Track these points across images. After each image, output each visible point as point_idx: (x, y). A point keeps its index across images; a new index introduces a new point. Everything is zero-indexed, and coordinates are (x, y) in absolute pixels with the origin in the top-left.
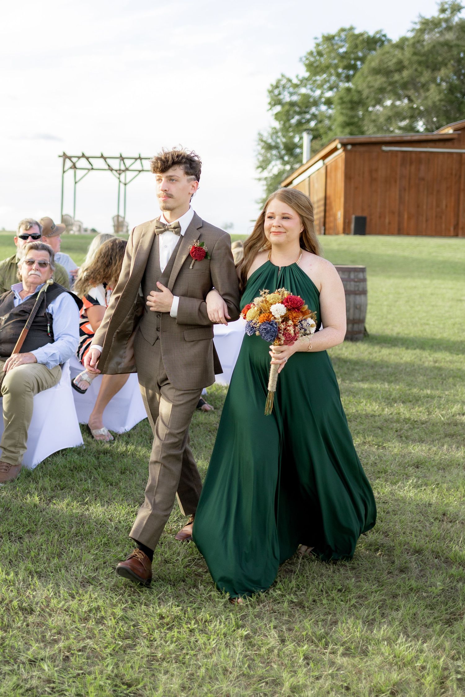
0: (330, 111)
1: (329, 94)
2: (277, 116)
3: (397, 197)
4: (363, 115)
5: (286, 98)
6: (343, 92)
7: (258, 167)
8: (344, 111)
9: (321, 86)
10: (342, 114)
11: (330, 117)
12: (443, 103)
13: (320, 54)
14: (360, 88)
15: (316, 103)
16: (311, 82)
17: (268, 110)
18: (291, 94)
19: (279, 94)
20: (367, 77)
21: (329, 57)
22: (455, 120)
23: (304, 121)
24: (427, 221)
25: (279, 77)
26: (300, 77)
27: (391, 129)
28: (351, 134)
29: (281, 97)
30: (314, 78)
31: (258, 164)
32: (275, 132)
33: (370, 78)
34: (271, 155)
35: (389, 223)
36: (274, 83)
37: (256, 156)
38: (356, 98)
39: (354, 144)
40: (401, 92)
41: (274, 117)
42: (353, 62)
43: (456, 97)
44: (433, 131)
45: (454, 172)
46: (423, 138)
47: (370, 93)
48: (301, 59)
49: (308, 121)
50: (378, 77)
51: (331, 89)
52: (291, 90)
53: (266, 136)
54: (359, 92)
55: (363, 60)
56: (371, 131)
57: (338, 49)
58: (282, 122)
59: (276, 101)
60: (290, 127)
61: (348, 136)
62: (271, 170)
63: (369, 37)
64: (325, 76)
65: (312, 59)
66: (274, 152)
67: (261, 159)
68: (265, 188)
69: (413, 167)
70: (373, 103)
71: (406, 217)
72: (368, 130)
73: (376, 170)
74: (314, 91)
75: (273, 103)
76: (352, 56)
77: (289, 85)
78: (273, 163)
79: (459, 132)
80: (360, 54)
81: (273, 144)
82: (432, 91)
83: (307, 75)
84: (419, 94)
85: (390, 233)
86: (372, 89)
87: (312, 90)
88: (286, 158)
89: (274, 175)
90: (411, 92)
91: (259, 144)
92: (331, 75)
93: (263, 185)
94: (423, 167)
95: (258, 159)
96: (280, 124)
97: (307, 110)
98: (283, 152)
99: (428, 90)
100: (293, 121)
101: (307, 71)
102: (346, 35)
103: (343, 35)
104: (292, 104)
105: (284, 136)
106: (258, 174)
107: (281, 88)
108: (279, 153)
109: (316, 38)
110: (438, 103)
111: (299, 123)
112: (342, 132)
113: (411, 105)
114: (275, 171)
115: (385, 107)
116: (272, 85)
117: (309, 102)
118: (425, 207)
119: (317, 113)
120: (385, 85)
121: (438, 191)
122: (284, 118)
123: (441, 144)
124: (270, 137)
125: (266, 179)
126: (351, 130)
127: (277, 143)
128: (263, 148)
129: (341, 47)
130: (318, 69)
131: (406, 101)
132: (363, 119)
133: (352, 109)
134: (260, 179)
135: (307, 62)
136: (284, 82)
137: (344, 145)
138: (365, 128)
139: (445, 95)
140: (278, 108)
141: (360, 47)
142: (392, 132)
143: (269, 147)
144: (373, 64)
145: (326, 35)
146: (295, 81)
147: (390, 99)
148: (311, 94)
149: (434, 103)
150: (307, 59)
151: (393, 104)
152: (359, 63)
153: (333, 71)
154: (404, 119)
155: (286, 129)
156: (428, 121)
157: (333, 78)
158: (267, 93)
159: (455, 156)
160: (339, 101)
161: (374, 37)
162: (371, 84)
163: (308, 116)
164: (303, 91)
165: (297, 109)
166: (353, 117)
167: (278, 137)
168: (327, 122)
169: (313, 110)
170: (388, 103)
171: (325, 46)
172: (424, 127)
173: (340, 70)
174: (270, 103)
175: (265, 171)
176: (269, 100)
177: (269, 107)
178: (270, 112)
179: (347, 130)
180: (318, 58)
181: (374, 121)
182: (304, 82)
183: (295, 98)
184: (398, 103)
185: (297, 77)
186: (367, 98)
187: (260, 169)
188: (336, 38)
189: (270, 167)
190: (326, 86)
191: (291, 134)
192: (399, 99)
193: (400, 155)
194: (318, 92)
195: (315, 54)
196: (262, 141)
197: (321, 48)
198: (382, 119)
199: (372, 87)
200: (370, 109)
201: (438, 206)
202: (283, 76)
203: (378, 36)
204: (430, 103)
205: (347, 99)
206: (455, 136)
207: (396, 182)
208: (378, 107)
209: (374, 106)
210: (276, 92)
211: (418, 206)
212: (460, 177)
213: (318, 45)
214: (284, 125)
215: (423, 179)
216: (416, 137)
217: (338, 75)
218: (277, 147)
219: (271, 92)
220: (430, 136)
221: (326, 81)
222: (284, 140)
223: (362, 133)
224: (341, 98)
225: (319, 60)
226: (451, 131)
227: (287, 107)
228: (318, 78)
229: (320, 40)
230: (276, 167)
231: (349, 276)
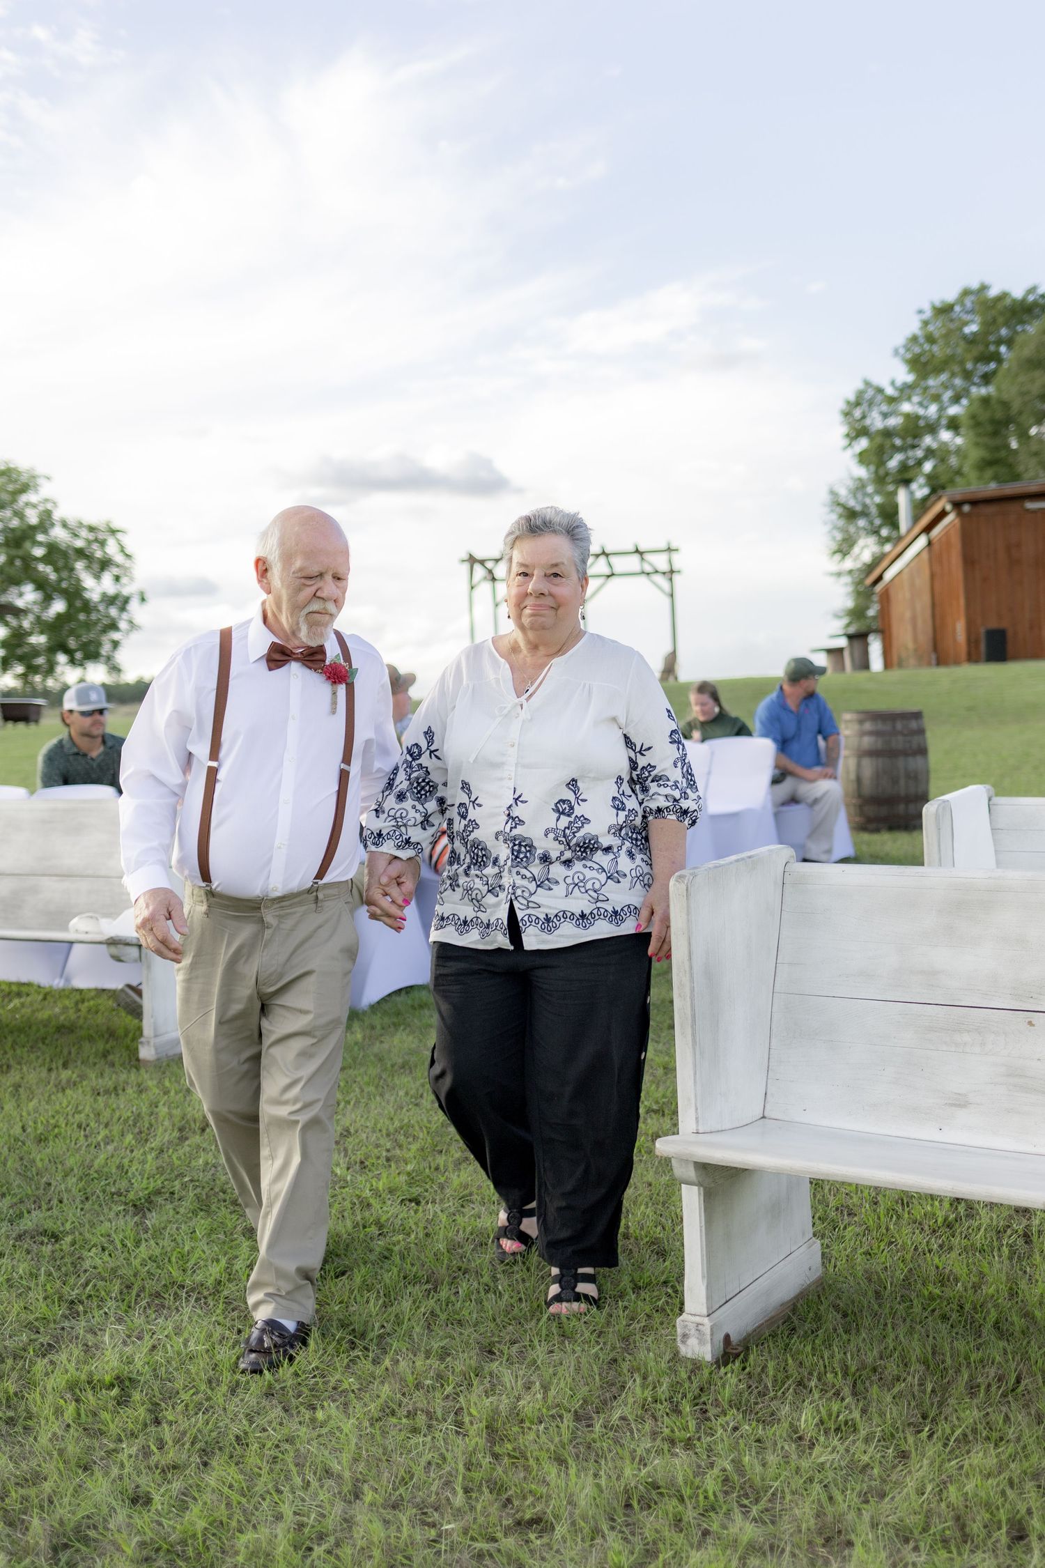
0: (959, 441)
1: (953, 410)
2: (863, 458)
4: (1018, 444)
5: (876, 422)
6: (979, 403)
7: (835, 552)
8: (982, 440)
9: (936, 398)
10: (977, 444)
11: (958, 451)
13: (930, 339)
14: (1005, 397)
15: (932, 429)
16: (918, 390)
17: (845, 448)
18: (885, 416)
19: (864, 417)
20: (1016, 375)
21: (947, 344)
23: (911, 463)
25: (861, 386)
26: (899, 383)
29: (868, 422)
30: (923, 384)
31: (834, 546)
32: (860, 486)
33: (1022, 378)
34: (858, 528)
36: (852, 398)
37: (830, 532)
38: (999, 415)
41: (856, 460)
42: (992, 348)
47: (1025, 403)
48: (896, 352)
49: (920, 463)
50: (1037, 373)
51: (956, 399)
52: (884, 408)
53: (843, 492)
54: (1005, 405)
55: (1009, 342)
56: (1032, 474)
57: (961, 329)
58: (872, 468)
59: (860, 431)
60: (887, 474)
61: (993, 485)
62: (859, 555)
63: (1014, 301)
64: (944, 377)
65: (917, 350)
66: (862, 523)
67: (839, 536)
68: (850, 589)
72: (1026, 470)
74: (926, 408)
75: (854, 435)
76: (992, 338)
77: (879, 398)
78: (861, 542)
80: (1004, 332)
81: (858, 508)
83: (910, 378)
86: (1028, 397)
87: (920, 404)
88: (884, 532)
89: (865, 564)
91: (832, 511)
92: (953, 375)
93: (846, 584)
95: (834, 538)
96: (868, 470)
97: (916, 442)
98: (878, 522)
100: (893, 463)
101: (910, 371)
102: (973, 303)
103: (968, 302)
104: (887, 433)
105: (877, 492)
106: (834, 565)
107: (865, 407)
108: (871, 523)
109: (920, 312)
111: (904, 467)
112: (980, 478)
114: (867, 557)
116: (848, 403)
117: (917, 426)
119: (935, 446)
122: (874, 459)
124: (851, 495)
125: (850, 572)
126: (997, 474)
127: (865, 506)
128: (841, 516)
129: (966, 323)
130: (929, 368)
132: (1018, 452)
133: (995, 434)
134: (839, 574)
135: (909, 356)
136: (870, 393)
138: (1021, 468)
140: (863, 443)
141: (1000, 320)
143: (851, 514)
144: (1027, 352)
145: (938, 304)
146: (890, 391)
148: (921, 412)
150: (908, 350)
152: (1003, 349)
153: (956, 368)
155: (880, 479)
157: (958, 382)
158: (839, 418)
160: (973, 421)
161: (1024, 300)
162: (1025, 388)
163: (919, 453)
164: (906, 407)
165: (898, 442)
166: (997, 449)
167: (865, 495)
168: (953, 461)
169: (928, 440)
171: (939, 324)
173: (969, 366)
174: (848, 435)
175: (847, 557)
176: (844, 429)
177: (846, 442)
178: (849, 452)
179: (989, 473)
180: (927, 347)
181: (1036, 454)
182: (906, 391)
183: (893, 422)
185: (893, 383)
186: (1020, 411)
187: (838, 557)
188: (957, 308)
189: (856, 550)
190: (947, 395)
191: (891, 488)
194: (933, 409)
195: (922, 340)
196: (839, 504)
197: (931, 328)
199: (1028, 393)
200: (1032, 432)
202: (868, 384)
203: (1031, 298)
205: (984, 416)
210: (857, 413)
213: (926, 323)
214: (876, 472)
217: (967, 375)
218: (864, 513)
219: (847, 414)
221: (945, 386)
222: (878, 499)
223: (1016, 477)
224: (973, 417)
225: (930, 351)
227: (878, 440)
228: (931, 382)
229: (928, 314)
230: (866, 549)
231: (894, 727)
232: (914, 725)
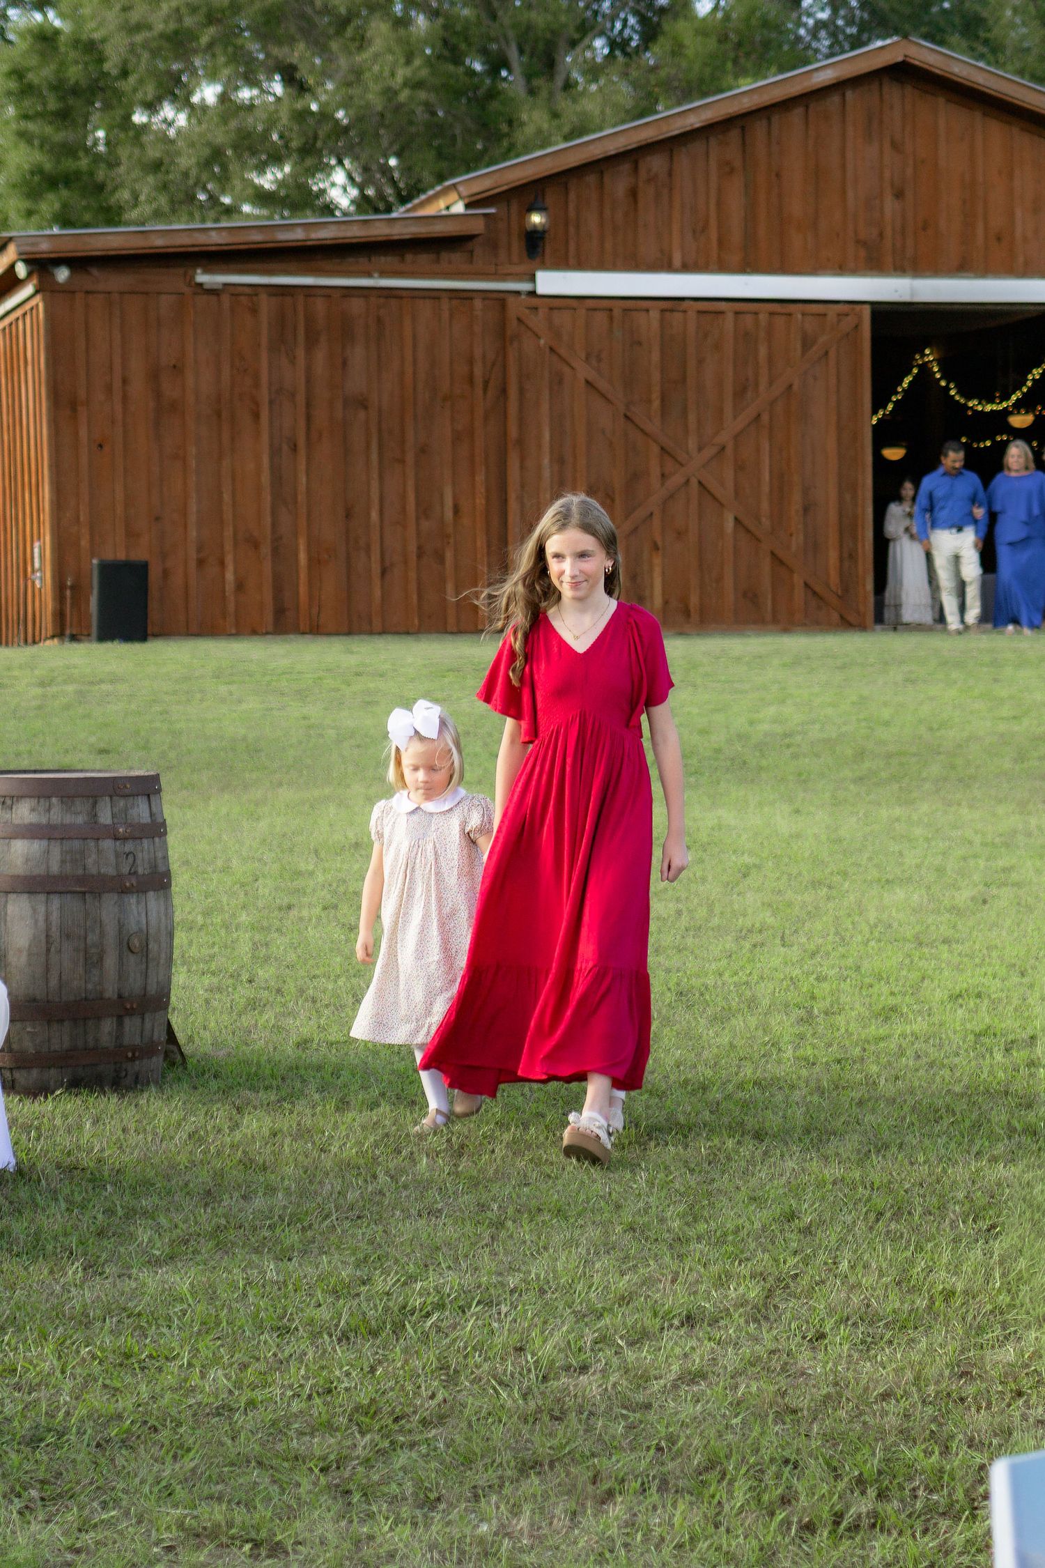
3: (266, 478)
4: (108, 143)
6: (22, 45)
8: (31, 126)
10: (22, 135)
12: (422, 95)
22: (470, 163)
24: (384, 572)
27: (226, 200)
28: (65, 220)
35: (240, 586)
38: (75, 73)
39: (78, 263)
40: (254, 47)
43: (472, 73)
44: (389, 209)
45: (478, 371)
46: (355, 233)
47: (132, 49)
54: (91, 49)
56: (146, 209)
69: (320, 355)
70: (150, 91)
71: (303, 557)
72: (136, 205)
73: (177, 369)
79: (492, 211)
82: (377, 45)
84: (329, 59)
85: (244, 627)
86: (139, 38)
90: (298, 53)
94: (358, 355)
99: (362, 41)
110: (404, 96)
112: (29, 212)
113: (299, 105)
115: (198, 112)
118: (374, 515)
120: (189, 21)
121: (423, 450)
123: (424, 259)
126: (65, 206)
131: (278, 88)
132: (112, 162)
133: (63, 116)
137: (41, 265)
138: (125, 195)
139: (428, 61)
142: (229, 211)
147: (212, 77)
149: (390, 93)
151: (223, 98)
154: (276, 159)
156: (366, 169)
159: (478, 303)
160: (13, 85)
162: (135, 17)
166: (69, 150)
170: (208, 93)
172: (354, 192)
179: (50, 204)
181: (156, 166)
184: (245, 94)
186: (125, 73)
192: (252, 82)
193: (266, 304)
198: (186, 161)
199: (139, 27)
200: (139, 118)
201: (424, 510)
204: (374, 98)
205: (42, 75)
206: (478, 227)
207: (256, 416)
208: (168, 111)
209: (151, 107)
211: (348, 515)
212: (504, 391)
215: (363, 404)
216: (325, 234)
220: (380, 229)
223: (111, 215)
224: (18, 75)
226: (459, 208)
231: (94, 816)
232: (140, 811)
